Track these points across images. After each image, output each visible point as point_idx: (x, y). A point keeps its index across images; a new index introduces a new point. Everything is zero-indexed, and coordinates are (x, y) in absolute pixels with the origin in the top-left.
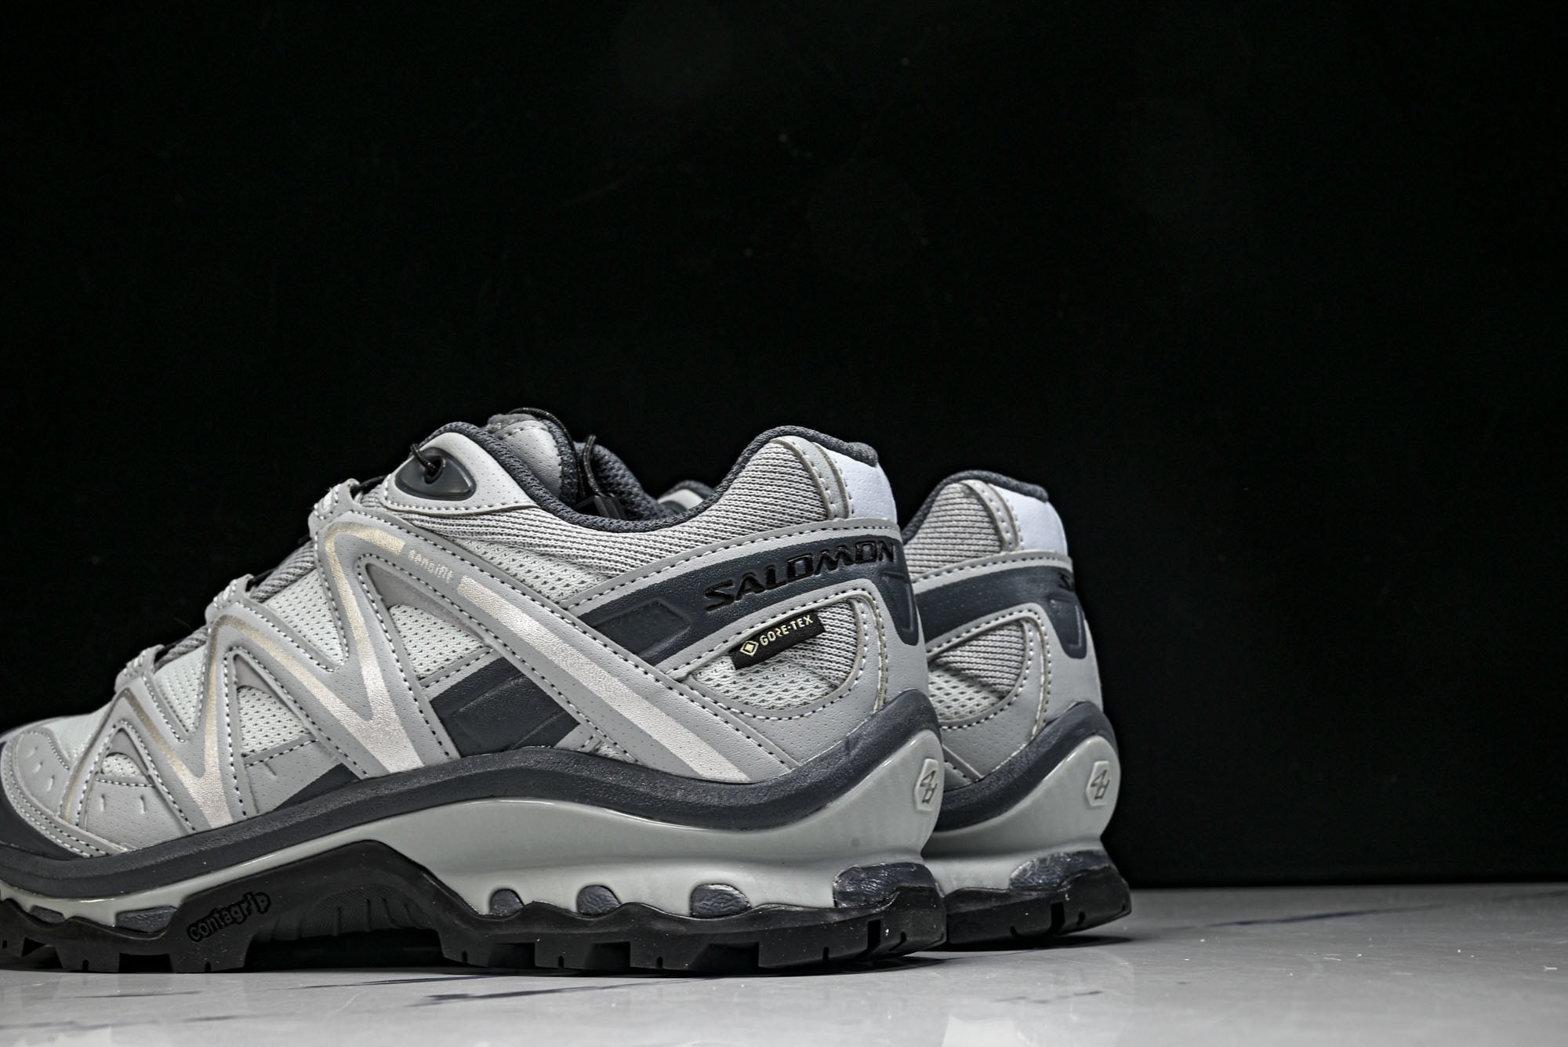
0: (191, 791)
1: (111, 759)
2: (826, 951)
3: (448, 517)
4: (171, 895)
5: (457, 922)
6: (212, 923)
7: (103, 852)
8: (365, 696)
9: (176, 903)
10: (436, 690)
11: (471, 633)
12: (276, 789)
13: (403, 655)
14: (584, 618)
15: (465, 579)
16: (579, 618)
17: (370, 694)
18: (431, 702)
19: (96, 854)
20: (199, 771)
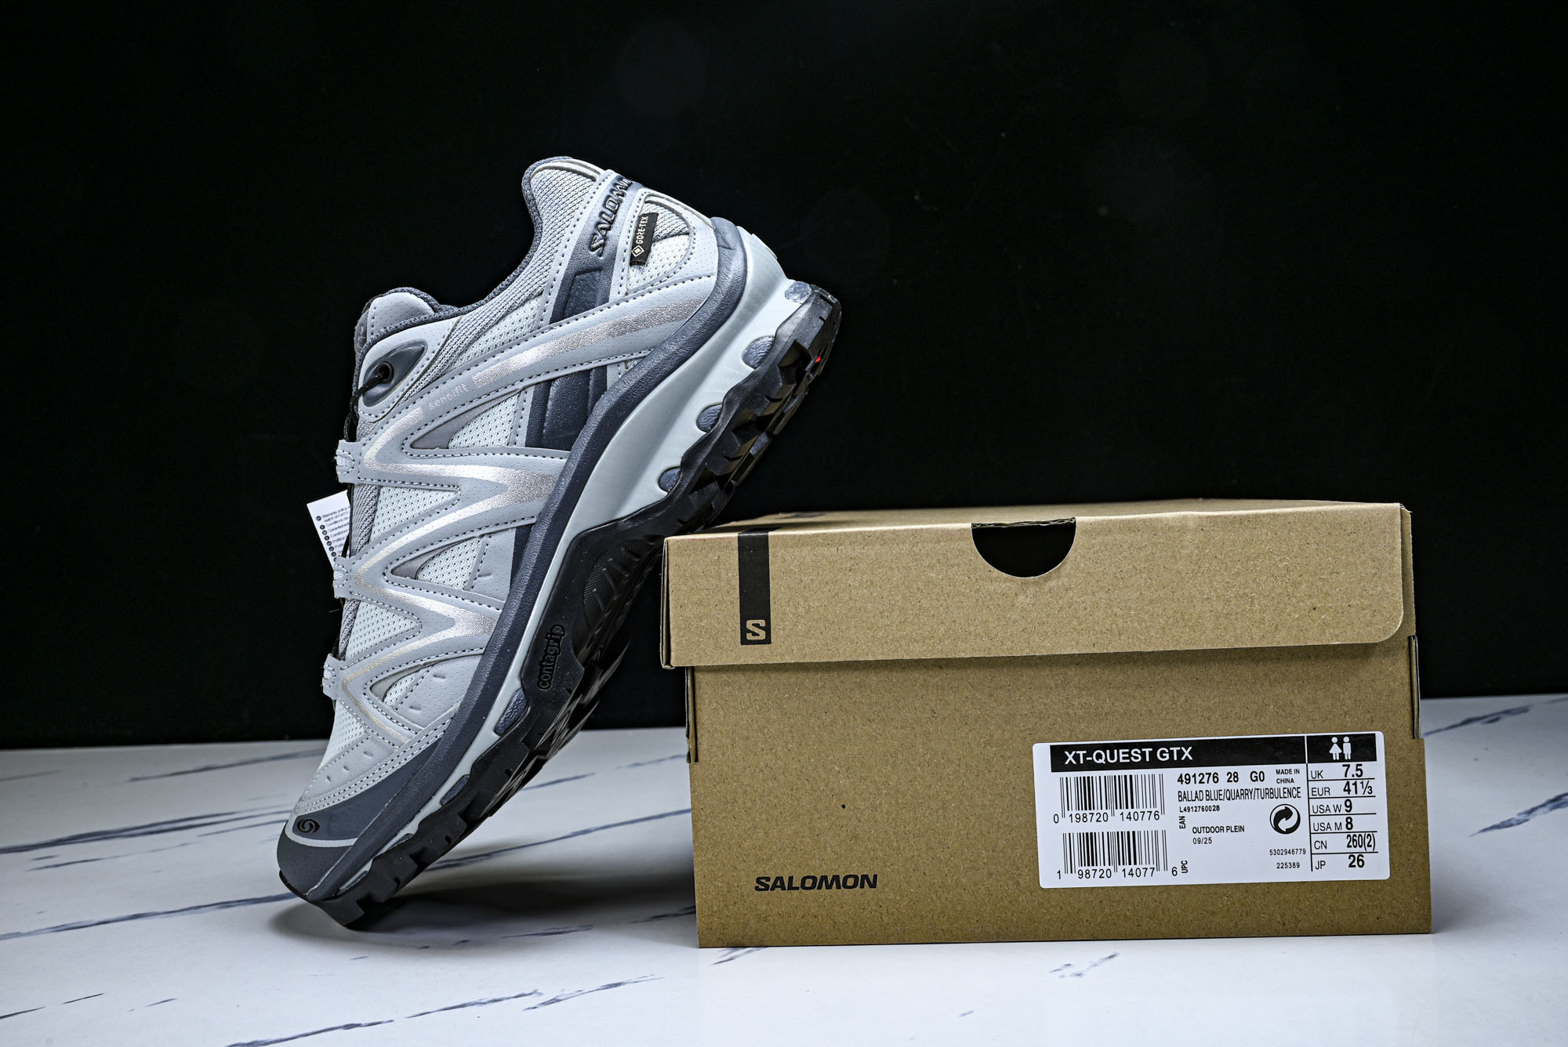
0: (458, 635)
1: (387, 699)
2: (821, 318)
3: (428, 368)
4: (511, 684)
5: (658, 515)
6: (546, 670)
7: (448, 721)
8: (492, 483)
9: (517, 684)
10: (522, 439)
11: (506, 396)
12: (499, 581)
13: (486, 450)
14: (553, 320)
15: (474, 378)
16: (550, 323)
17: (493, 480)
18: (526, 446)
19: (445, 727)
20: (450, 623)
